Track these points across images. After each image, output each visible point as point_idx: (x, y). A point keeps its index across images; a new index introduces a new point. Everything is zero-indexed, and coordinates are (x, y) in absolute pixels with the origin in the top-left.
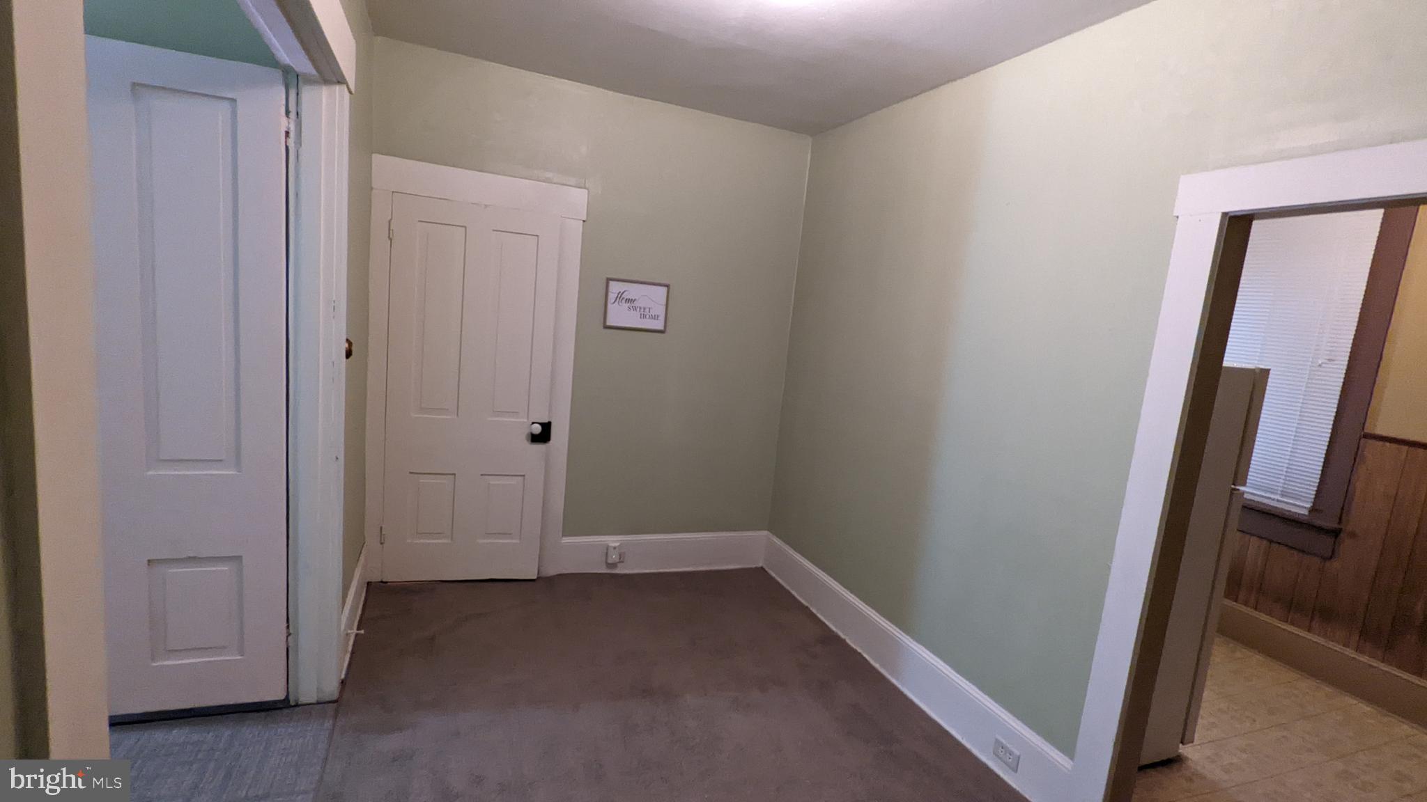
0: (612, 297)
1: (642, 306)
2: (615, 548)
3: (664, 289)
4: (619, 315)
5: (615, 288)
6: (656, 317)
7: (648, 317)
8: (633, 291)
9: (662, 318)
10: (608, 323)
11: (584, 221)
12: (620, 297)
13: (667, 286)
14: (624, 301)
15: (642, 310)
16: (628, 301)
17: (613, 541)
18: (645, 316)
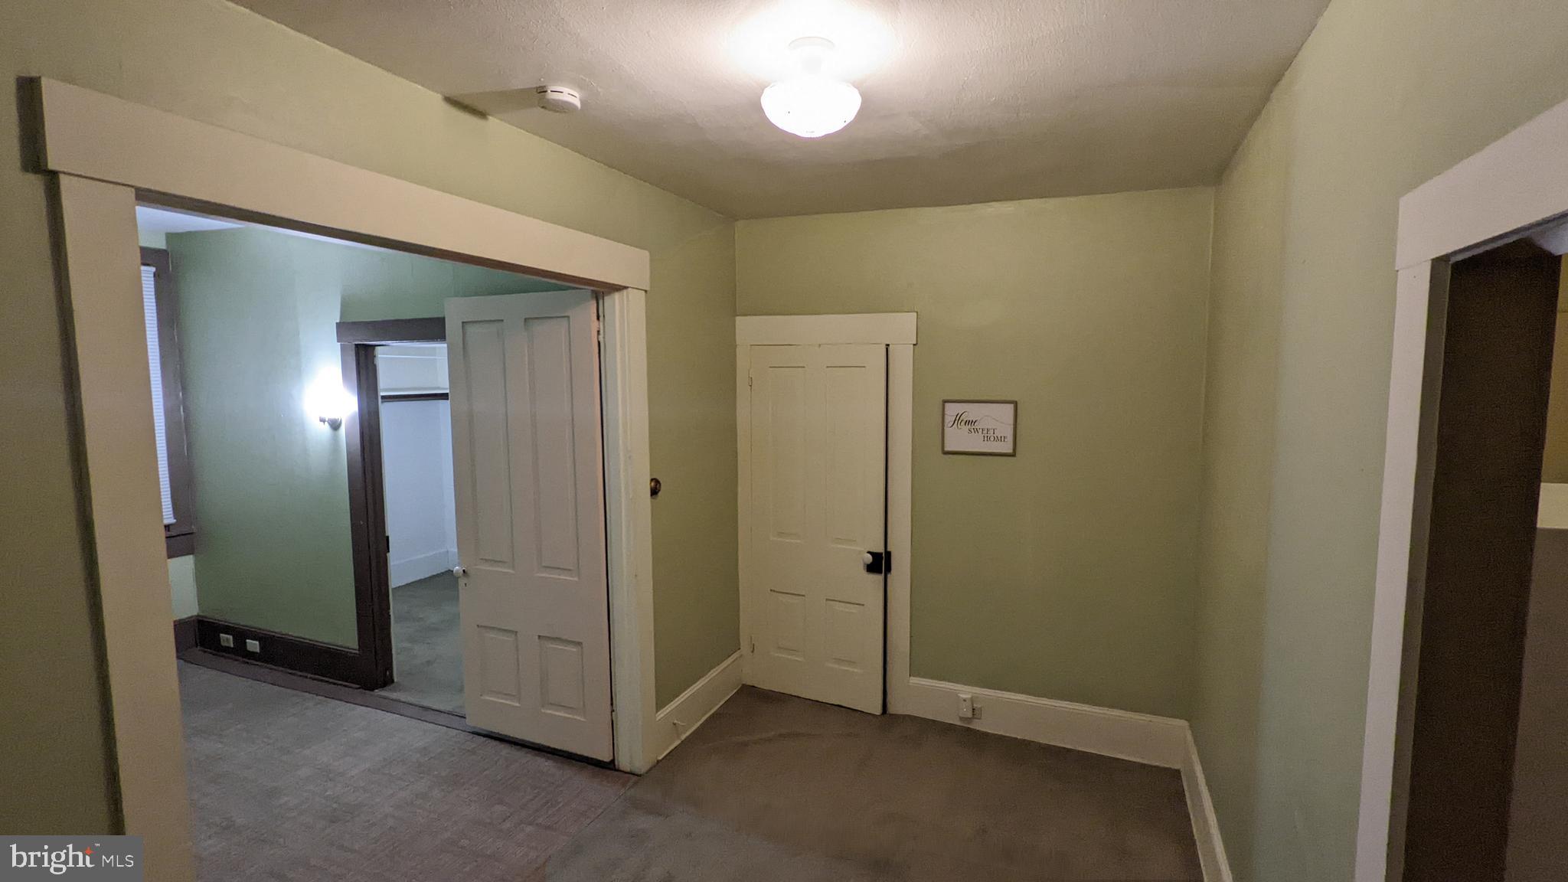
0: (949, 419)
1: (986, 427)
2: (965, 700)
3: (1012, 406)
4: (958, 439)
5: (952, 410)
6: (1002, 439)
7: (992, 439)
8: (972, 411)
9: (1010, 439)
10: (946, 449)
11: (914, 345)
12: (958, 419)
13: (1015, 403)
14: (963, 423)
15: (985, 432)
16: (967, 422)
17: (966, 692)
18: (988, 439)
